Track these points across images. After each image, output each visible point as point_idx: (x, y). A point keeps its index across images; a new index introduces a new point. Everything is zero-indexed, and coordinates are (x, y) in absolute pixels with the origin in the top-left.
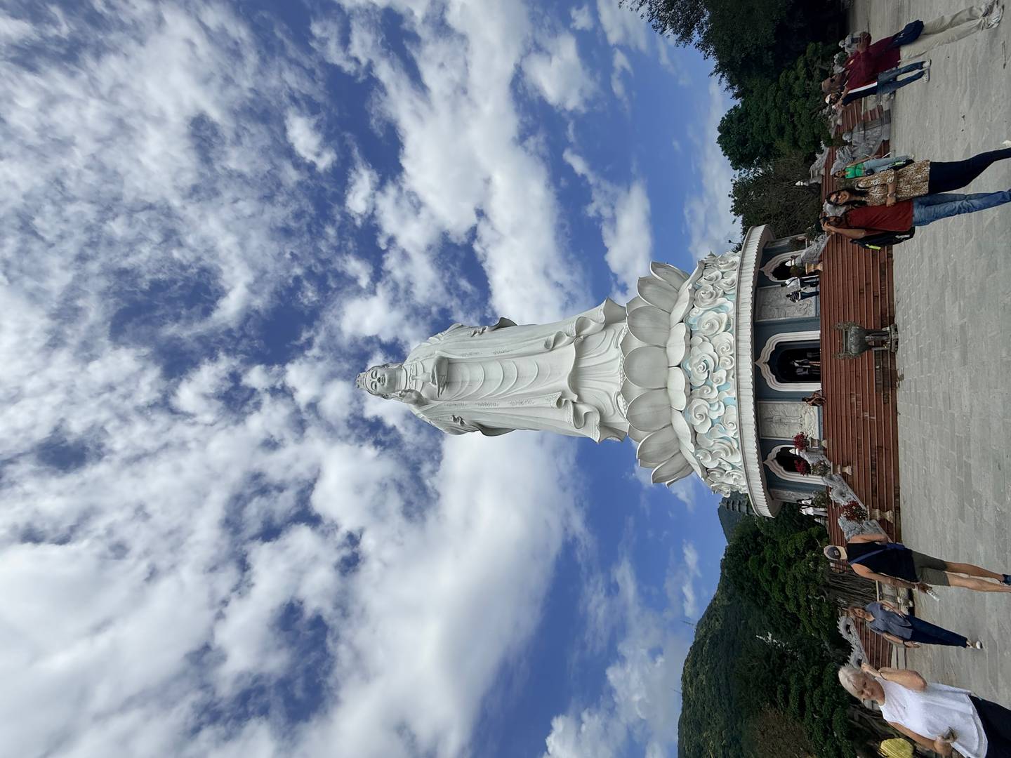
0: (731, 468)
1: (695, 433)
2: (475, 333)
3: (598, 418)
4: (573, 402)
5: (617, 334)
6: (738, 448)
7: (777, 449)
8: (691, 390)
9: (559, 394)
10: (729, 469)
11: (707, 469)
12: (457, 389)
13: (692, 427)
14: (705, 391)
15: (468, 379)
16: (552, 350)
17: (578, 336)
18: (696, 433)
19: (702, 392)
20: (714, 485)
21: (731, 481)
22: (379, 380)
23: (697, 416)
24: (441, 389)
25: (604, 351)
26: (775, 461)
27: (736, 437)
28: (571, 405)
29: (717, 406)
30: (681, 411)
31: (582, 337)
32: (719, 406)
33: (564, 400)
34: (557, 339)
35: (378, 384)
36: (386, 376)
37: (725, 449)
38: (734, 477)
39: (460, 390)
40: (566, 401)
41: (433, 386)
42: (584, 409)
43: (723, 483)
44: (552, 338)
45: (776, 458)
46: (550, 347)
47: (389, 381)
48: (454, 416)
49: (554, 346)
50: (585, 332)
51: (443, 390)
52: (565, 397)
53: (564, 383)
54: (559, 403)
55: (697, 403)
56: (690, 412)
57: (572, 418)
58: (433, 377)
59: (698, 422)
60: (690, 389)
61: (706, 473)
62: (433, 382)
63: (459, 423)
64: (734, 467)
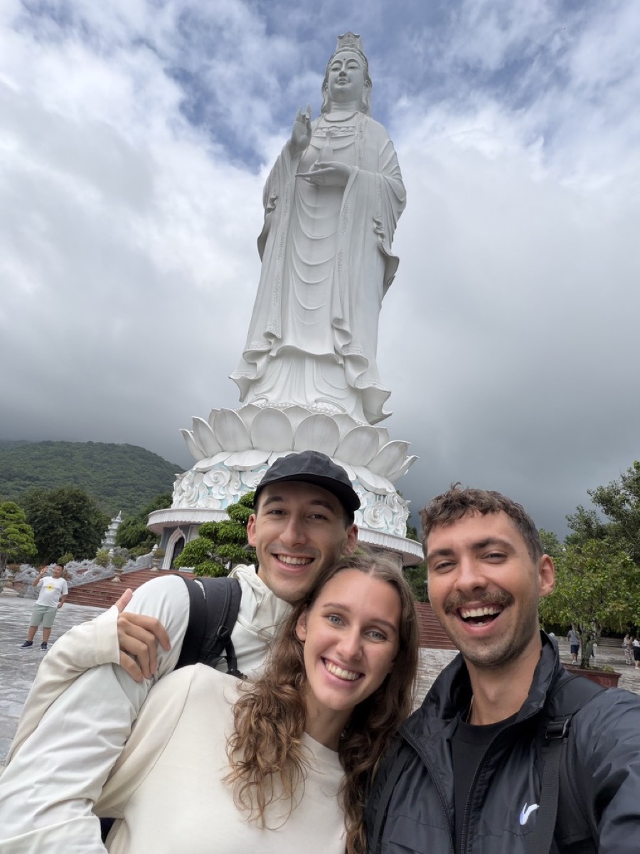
2: (378, 223)
3: (252, 378)
4: (269, 351)
5: (336, 401)
6: (191, 507)
7: (185, 537)
9: (279, 335)
10: (180, 498)
12: (309, 201)
13: (210, 470)
14: (236, 484)
15: (317, 217)
16: (332, 327)
17: (344, 358)
18: (204, 473)
19: (236, 480)
22: (343, 74)
23: (217, 475)
24: (309, 179)
25: (318, 387)
26: (179, 536)
27: (197, 506)
28: (265, 348)
29: (222, 492)
30: (225, 461)
31: (341, 362)
32: (223, 495)
33: (272, 341)
34: (345, 334)
35: (337, 73)
36: (348, 86)
37: (192, 496)
39: (306, 205)
40: (271, 343)
41: (312, 167)
42: (261, 363)
44: (346, 328)
45: (181, 536)
46: (336, 324)
47: (341, 91)
48: (277, 198)
49: (338, 329)
50: (349, 366)
51: (308, 181)
52: (275, 342)
53: (289, 342)
54: (270, 335)
55: (227, 475)
56: (221, 469)
57: (253, 349)
58: (323, 166)
59: (211, 475)
60: (240, 471)
62: (317, 167)
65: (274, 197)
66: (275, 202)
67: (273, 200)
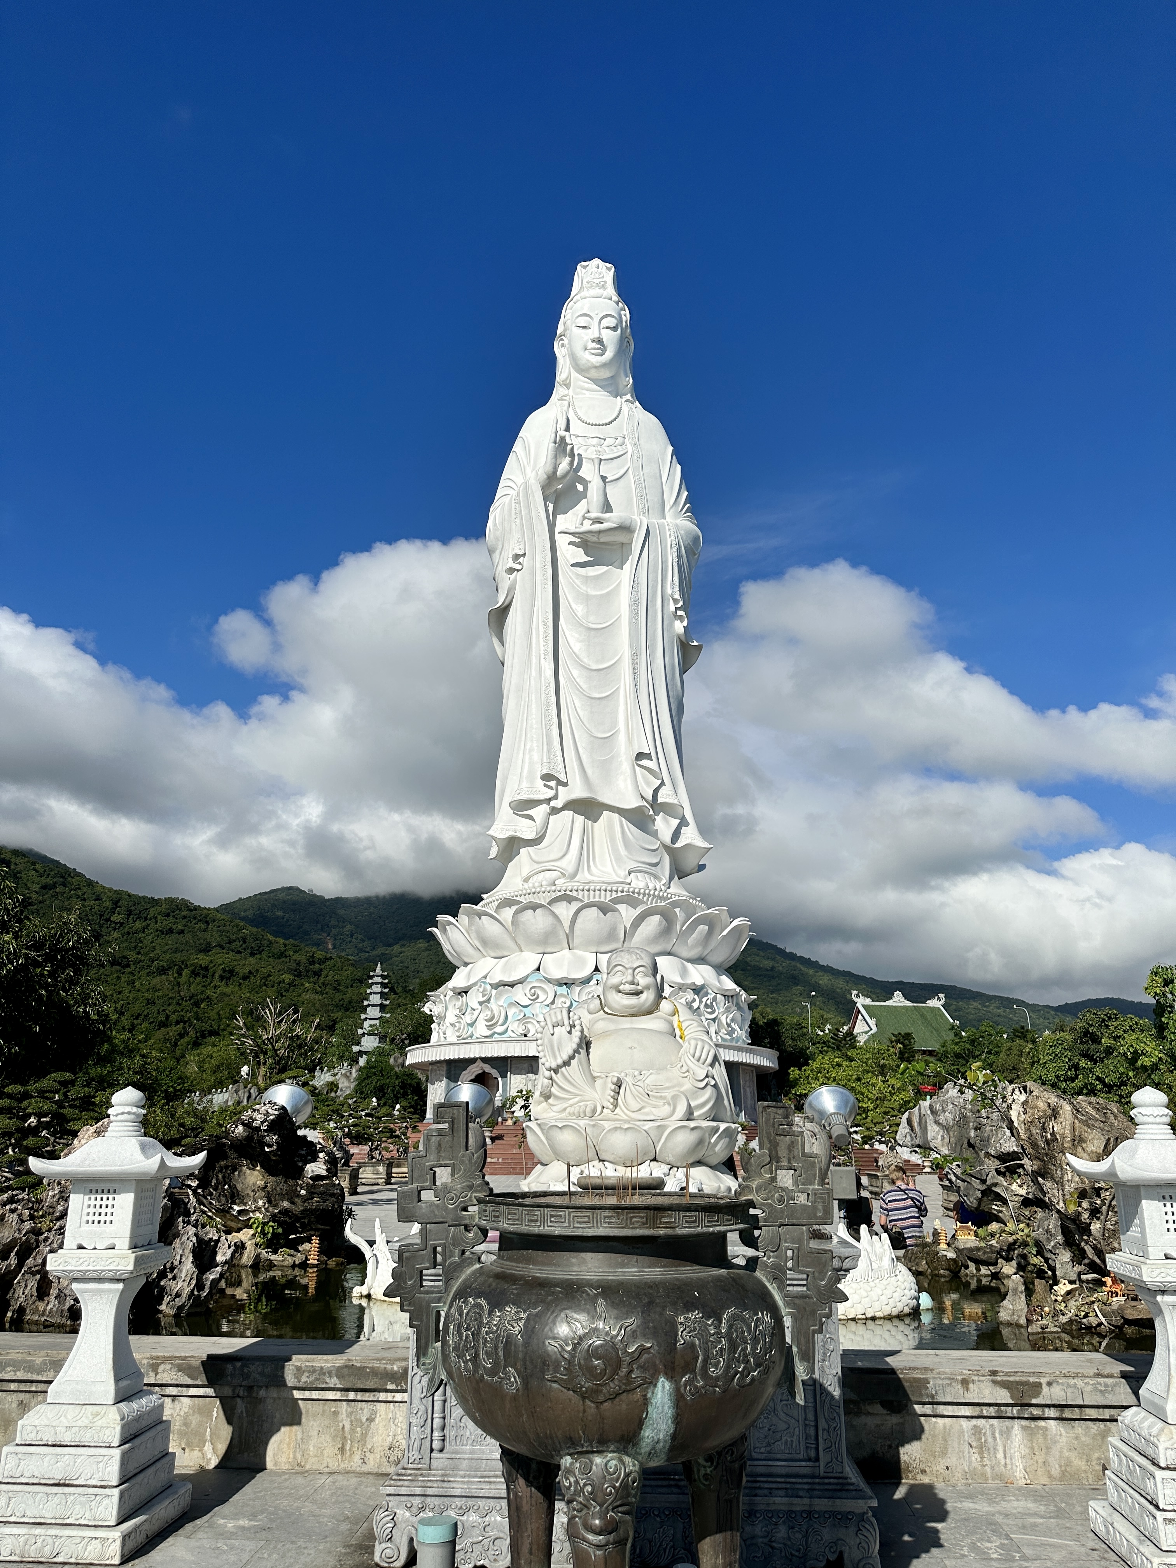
0: (469, 1022)
1: (512, 985)
3: (529, 835)
4: (550, 800)
5: (651, 869)
6: (495, 1033)
7: (494, 1073)
8: (566, 984)
10: (468, 1019)
11: (466, 993)
13: (520, 982)
16: (634, 764)
17: (654, 806)
18: (513, 987)
19: (562, 995)
20: (442, 997)
21: (451, 1018)
23: (533, 991)
26: (481, 1071)
27: (509, 1033)
30: (538, 969)
31: (652, 814)
33: (554, 784)
34: (652, 773)
37: (493, 1018)
38: (457, 1024)
40: (551, 787)
42: (540, 815)
43: (446, 1009)
44: (653, 764)
45: (484, 1072)
48: (524, 555)
49: (641, 767)
52: (558, 785)
53: (580, 789)
54: (549, 776)
55: (550, 989)
56: (538, 980)
57: (526, 797)
60: (568, 984)
61: (459, 991)
63: (511, 564)
64: (472, 1025)
65: (521, 553)
66: (521, 560)
67: (516, 557)
